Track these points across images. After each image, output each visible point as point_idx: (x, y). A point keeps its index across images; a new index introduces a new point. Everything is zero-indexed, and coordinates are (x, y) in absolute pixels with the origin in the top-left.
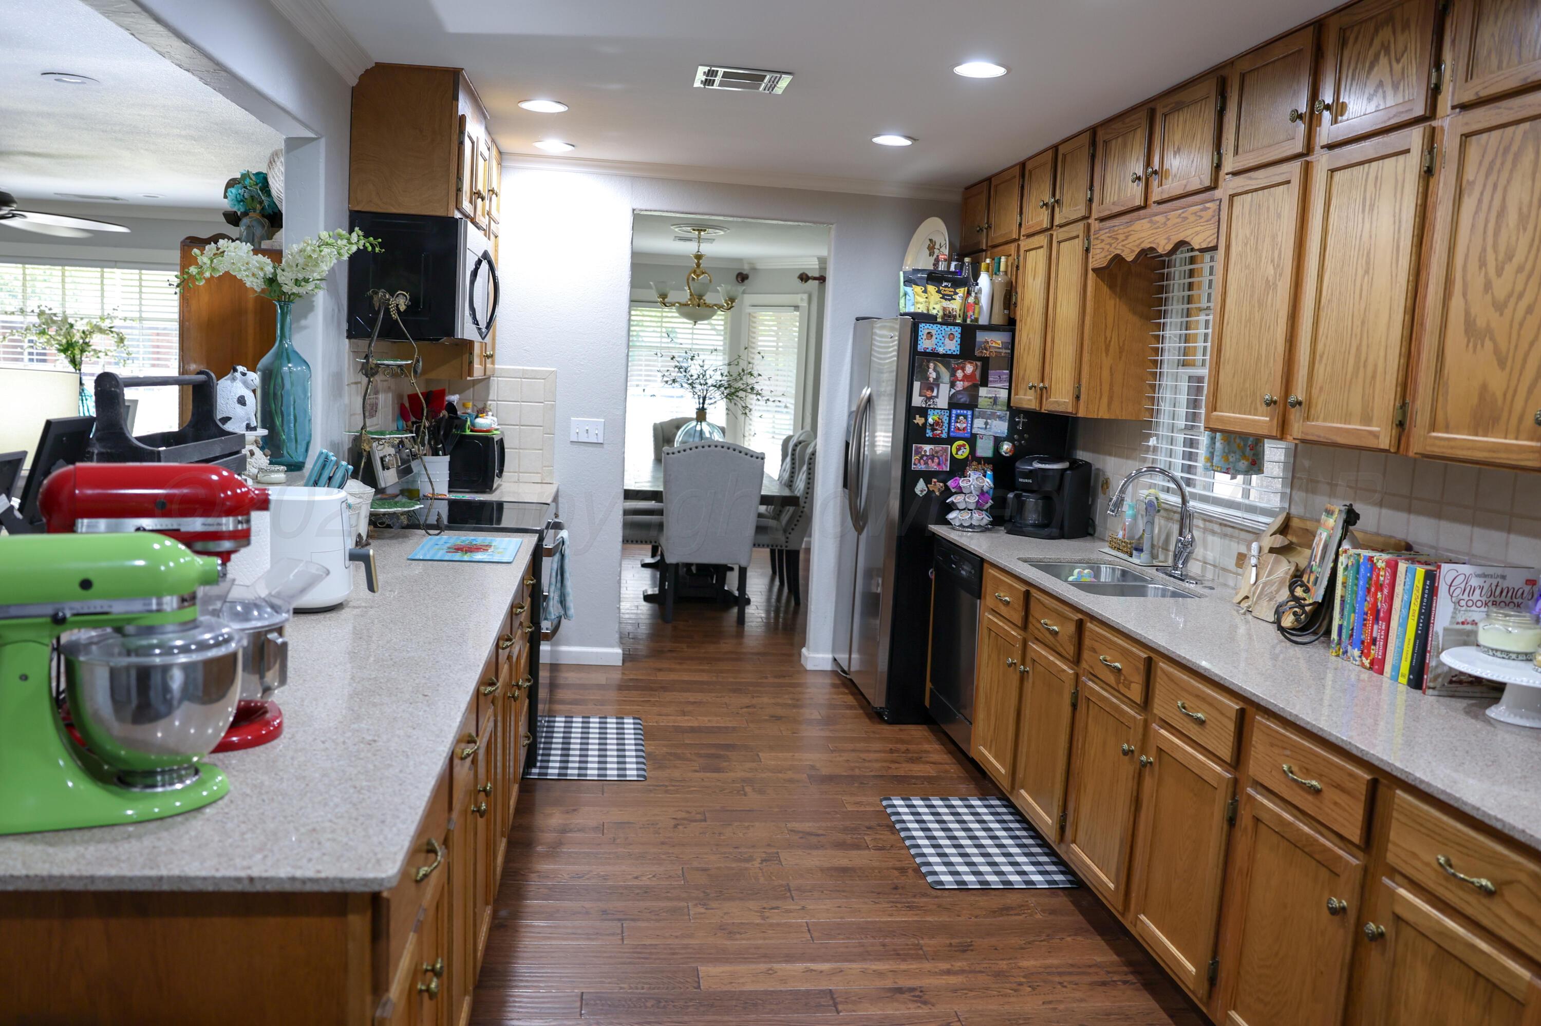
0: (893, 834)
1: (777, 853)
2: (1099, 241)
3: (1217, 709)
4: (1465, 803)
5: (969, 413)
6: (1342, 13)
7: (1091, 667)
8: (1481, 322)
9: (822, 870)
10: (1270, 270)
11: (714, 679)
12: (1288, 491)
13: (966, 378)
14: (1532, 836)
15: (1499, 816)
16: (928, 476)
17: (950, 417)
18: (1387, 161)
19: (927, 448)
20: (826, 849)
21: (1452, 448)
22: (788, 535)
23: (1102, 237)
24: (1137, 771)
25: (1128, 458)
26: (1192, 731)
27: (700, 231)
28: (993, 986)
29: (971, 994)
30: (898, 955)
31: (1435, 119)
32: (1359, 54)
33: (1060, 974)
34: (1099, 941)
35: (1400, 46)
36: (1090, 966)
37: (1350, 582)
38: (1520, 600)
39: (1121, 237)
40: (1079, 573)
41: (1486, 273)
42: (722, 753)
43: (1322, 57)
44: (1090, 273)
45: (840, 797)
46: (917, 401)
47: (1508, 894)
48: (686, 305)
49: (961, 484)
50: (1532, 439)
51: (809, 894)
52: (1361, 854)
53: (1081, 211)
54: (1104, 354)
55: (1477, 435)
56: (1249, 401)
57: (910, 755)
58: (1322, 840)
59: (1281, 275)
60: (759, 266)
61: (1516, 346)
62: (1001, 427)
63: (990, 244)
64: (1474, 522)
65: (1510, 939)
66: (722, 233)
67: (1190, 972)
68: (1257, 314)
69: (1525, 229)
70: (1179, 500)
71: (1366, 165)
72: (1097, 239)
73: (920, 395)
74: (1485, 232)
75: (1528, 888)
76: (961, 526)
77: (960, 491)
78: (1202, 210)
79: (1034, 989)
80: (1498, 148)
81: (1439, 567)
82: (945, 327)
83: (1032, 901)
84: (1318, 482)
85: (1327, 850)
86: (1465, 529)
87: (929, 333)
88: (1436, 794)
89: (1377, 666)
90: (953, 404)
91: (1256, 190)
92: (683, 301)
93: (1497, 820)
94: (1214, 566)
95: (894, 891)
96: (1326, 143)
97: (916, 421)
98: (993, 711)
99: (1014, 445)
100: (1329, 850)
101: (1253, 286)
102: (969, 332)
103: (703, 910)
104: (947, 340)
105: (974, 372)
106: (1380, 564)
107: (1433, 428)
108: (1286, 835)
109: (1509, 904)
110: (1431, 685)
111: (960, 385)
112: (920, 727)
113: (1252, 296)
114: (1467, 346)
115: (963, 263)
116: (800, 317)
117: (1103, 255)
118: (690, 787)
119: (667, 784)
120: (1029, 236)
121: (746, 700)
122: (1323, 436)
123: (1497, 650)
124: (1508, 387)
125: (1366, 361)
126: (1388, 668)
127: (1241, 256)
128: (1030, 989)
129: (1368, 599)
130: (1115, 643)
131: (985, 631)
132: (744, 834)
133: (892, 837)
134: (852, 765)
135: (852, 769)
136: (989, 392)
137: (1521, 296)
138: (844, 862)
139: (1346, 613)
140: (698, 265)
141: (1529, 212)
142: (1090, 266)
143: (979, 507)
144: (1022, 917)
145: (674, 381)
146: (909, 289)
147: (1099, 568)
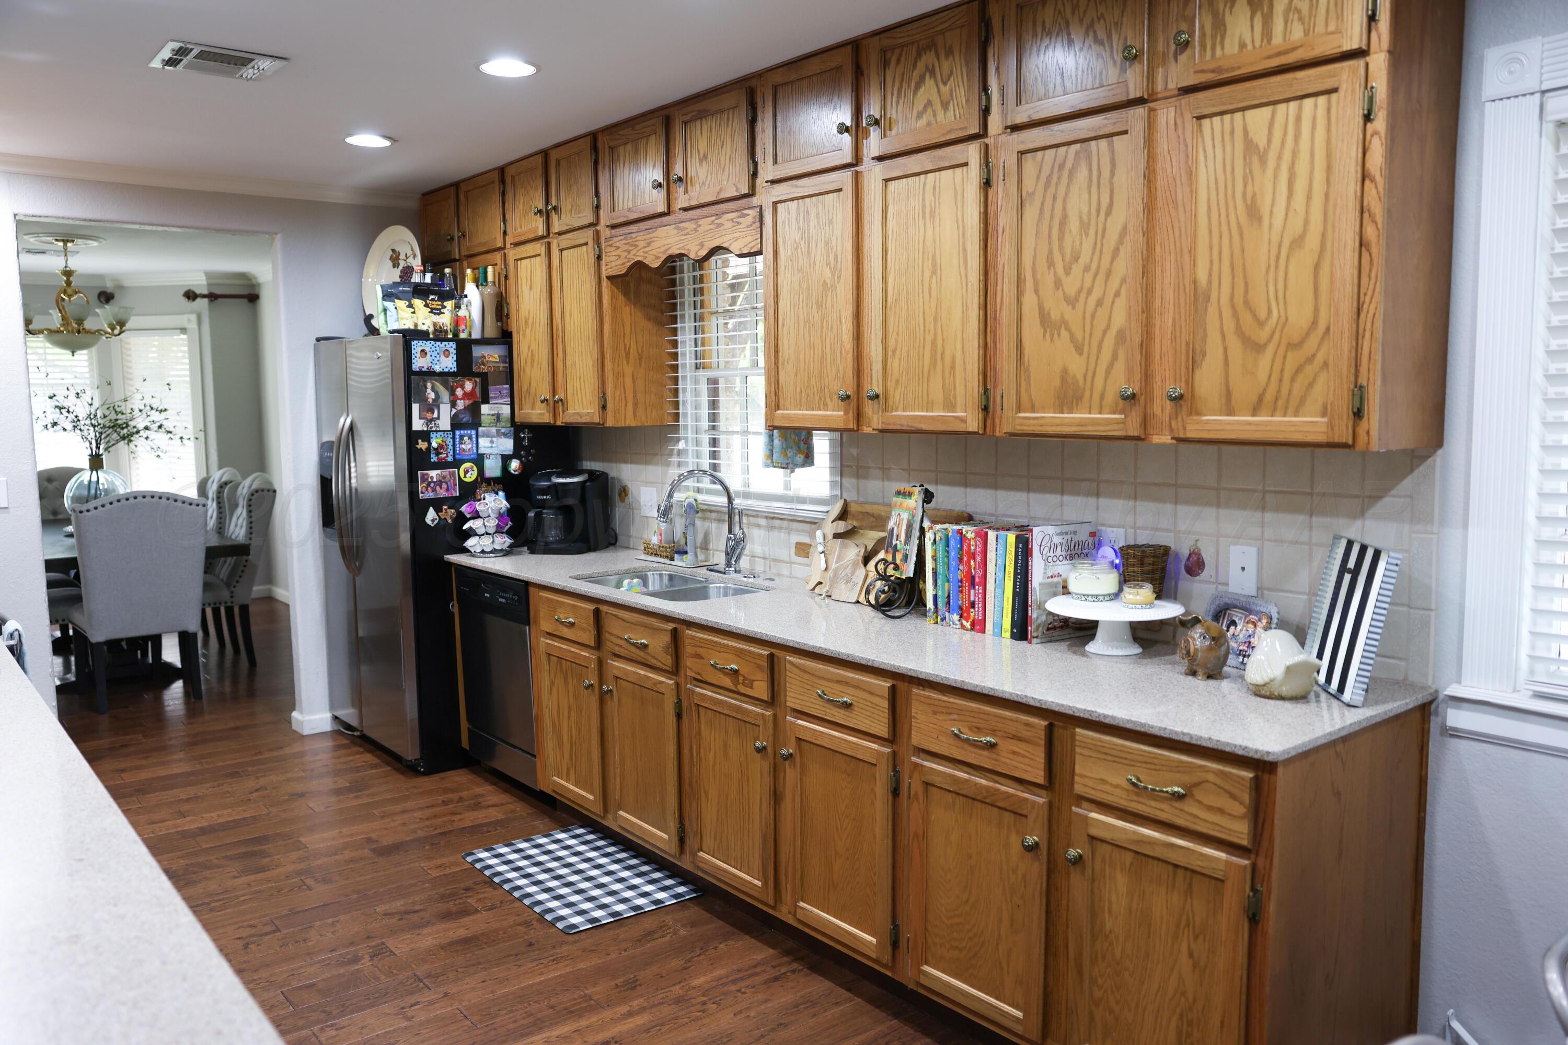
0: (495, 889)
1: (383, 943)
2: (613, 249)
3: (865, 690)
4: (1152, 727)
5: (473, 432)
6: (882, 36)
7: (699, 674)
8: (1055, 315)
9: (443, 947)
10: (827, 273)
11: (198, 767)
12: (838, 479)
13: (466, 396)
14: (1218, 741)
15: (1185, 731)
16: (437, 504)
17: (454, 438)
18: (943, 173)
19: (434, 474)
20: (434, 924)
21: (1041, 426)
22: (232, 589)
23: (617, 244)
24: (772, 766)
25: (647, 463)
26: (839, 716)
27: (65, 242)
28: (680, 1013)
29: (664, 1029)
30: (572, 1012)
31: (987, 137)
32: (903, 74)
33: (734, 982)
34: (748, 941)
35: (946, 71)
36: (755, 966)
37: (940, 554)
38: (1087, 551)
39: (642, 244)
40: (629, 583)
41: (1055, 272)
42: (256, 849)
43: (862, 74)
44: (605, 282)
45: (417, 864)
46: (418, 425)
47: (1198, 794)
48: (58, 332)
49: (478, 508)
50: (1114, 413)
51: (444, 977)
52: (1044, 793)
53: (589, 218)
54: (625, 362)
55: (1062, 413)
56: (817, 398)
57: (466, 803)
58: (1003, 788)
59: (839, 277)
60: (127, 283)
61: (1091, 335)
62: (507, 445)
63: (464, 253)
64: (1029, 489)
65: (1204, 830)
66: (95, 244)
67: (870, 942)
68: (816, 316)
69: (1087, 235)
70: (724, 500)
71: (922, 176)
72: (611, 246)
73: (420, 418)
74: (1050, 237)
75: (1215, 784)
76: (483, 552)
77: (476, 515)
78: (739, 217)
79: (718, 1004)
80: (1054, 165)
81: (1031, 531)
82: (438, 343)
83: (669, 919)
84: (868, 468)
85: (1009, 796)
86: (1022, 496)
87: (422, 351)
88: (1121, 724)
89: (979, 626)
90: (456, 424)
91: (803, 198)
92: (53, 328)
93: (1184, 734)
94: (764, 558)
95: (531, 948)
96: (877, 154)
97: (419, 447)
98: (565, 738)
99: (521, 462)
100: (1013, 795)
101: (808, 288)
102: (464, 348)
103: (334, 1033)
104: (442, 357)
105: (473, 389)
106: (970, 535)
107: (1019, 410)
108: (961, 792)
109: (1200, 802)
110: (1035, 634)
111: (461, 404)
112: (461, 771)
113: (809, 298)
114: (1044, 336)
115: (444, 274)
116: (189, 340)
117: (619, 262)
118: (238, 897)
119: (207, 901)
120: (517, 244)
121: (251, 784)
122: (905, 425)
123: (1088, 596)
124: (1087, 370)
125: (943, 354)
126: (989, 626)
127: (792, 261)
128: (714, 1006)
129: (961, 567)
130: (726, 646)
131: (544, 658)
132: (333, 933)
133: (496, 892)
134: (412, 827)
135: (414, 831)
136: (491, 409)
137: (1090, 292)
138: (462, 933)
139: (939, 582)
140: (68, 283)
141: (1089, 220)
142: (604, 274)
143: (499, 530)
144: (667, 938)
145: (55, 424)
146: (389, 305)
147: (646, 576)
